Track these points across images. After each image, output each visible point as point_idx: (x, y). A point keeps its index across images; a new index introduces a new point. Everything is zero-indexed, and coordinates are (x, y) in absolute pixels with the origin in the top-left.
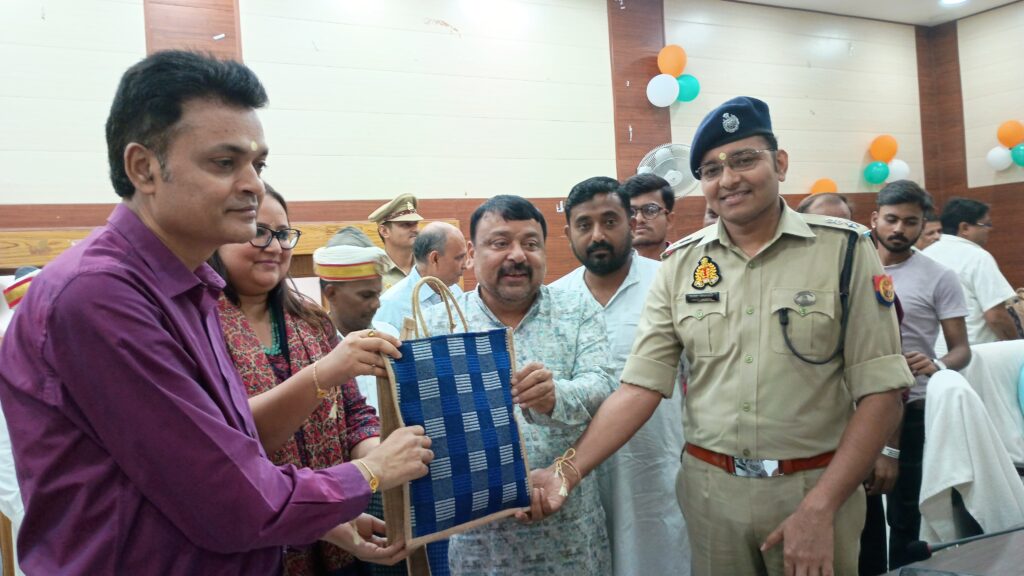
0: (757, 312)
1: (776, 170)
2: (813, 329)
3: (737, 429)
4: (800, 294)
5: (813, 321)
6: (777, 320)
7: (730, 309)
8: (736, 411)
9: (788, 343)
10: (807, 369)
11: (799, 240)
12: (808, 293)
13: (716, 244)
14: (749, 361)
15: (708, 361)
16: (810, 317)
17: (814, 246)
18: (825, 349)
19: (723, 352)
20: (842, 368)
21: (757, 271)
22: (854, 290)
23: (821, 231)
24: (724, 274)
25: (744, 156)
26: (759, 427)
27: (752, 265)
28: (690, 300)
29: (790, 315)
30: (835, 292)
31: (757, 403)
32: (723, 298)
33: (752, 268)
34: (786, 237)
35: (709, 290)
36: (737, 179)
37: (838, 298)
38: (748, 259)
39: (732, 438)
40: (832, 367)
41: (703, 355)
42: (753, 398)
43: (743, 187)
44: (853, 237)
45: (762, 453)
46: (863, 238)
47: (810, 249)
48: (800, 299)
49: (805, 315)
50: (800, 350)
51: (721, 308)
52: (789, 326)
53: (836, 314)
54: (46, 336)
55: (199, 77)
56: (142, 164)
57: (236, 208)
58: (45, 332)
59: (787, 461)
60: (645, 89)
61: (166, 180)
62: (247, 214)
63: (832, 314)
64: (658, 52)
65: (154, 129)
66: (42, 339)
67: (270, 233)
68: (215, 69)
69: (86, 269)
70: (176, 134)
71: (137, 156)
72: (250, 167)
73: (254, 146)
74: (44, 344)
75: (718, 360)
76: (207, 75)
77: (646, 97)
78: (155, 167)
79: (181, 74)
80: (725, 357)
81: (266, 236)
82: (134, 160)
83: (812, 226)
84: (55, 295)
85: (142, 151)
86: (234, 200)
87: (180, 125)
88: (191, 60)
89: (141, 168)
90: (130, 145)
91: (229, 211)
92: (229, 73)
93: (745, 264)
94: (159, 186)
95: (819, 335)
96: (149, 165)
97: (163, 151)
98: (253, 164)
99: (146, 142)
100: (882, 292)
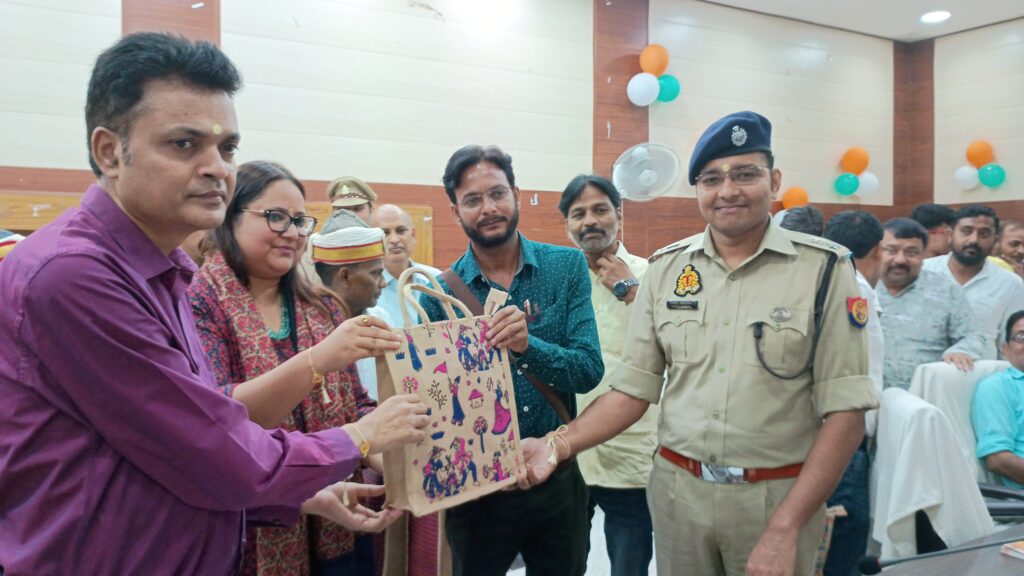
0: (733, 323)
1: (772, 189)
2: (785, 345)
3: (705, 436)
5: (786, 337)
6: (750, 334)
7: (706, 320)
8: (706, 417)
9: (760, 356)
10: (776, 383)
11: (782, 256)
12: (784, 309)
13: (701, 252)
14: (722, 371)
15: (682, 367)
17: (796, 263)
18: (798, 365)
19: (696, 360)
20: (811, 384)
21: (737, 284)
22: (828, 308)
23: (803, 249)
24: (705, 284)
25: (747, 171)
26: (726, 436)
27: (733, 276)
28: (670, 306)
29: (767, 332)
30: (810, 310)
31: (726, 412)
32: (701, 306)
33: (733, 280)
34: (767, 252)
35: (689, 298)
36: (737, 192)
37: (813, 317)
38: (730, 272)
39: (701, 444)
40: (802, 382)
41: (679, 362)
42: (722, 407)
43: (741, 200)
44: (833, 258)
45: (728, 461)
46: (843, 260)
47: (791, 266)
49: (779, 330)
50: (770, 363)
51: (697, 316)
52: (762, 341)
53: (809, 332)
54: (23, 315)
55: (161, 58)
56: (110, 146)
57: (199, 193)
58: (21, 311)
59: (751, 469)
60: (626, 86)
61: (127, 163)
62: (209, 200)
63: (805, 332)
64: (641, 51)
65: (119, 111)
66: (19, 318)
67: (288, 219)
68: (179, 51)
69: (63, 250)
70: (136, 116)
71: (104, 141)
72: (214, 150)
73: (217, 129)
74: (21, 323)
75: (692, 367)
76: (168, 57)
77: (626, 95)
78: (118, 151)
79: (144, 55)
80: (698, 365)
81: (284, 221)
82: (101, 144)
83: (796, 244)
84: (30, 276)
85: (107, 136)
86: (195, 185)
87: (138, 107)
88: (158, 42)
89: (108, 152)
90: (98, 129)
91: (191, 196)
92: (192, 54)
93: (726, 275)
94: (121, 171)
95: (791, 351)
96: (113, 149)
97: (126, 133)
98: (219, 148)
99: (112, 125)
100: (855, 314)
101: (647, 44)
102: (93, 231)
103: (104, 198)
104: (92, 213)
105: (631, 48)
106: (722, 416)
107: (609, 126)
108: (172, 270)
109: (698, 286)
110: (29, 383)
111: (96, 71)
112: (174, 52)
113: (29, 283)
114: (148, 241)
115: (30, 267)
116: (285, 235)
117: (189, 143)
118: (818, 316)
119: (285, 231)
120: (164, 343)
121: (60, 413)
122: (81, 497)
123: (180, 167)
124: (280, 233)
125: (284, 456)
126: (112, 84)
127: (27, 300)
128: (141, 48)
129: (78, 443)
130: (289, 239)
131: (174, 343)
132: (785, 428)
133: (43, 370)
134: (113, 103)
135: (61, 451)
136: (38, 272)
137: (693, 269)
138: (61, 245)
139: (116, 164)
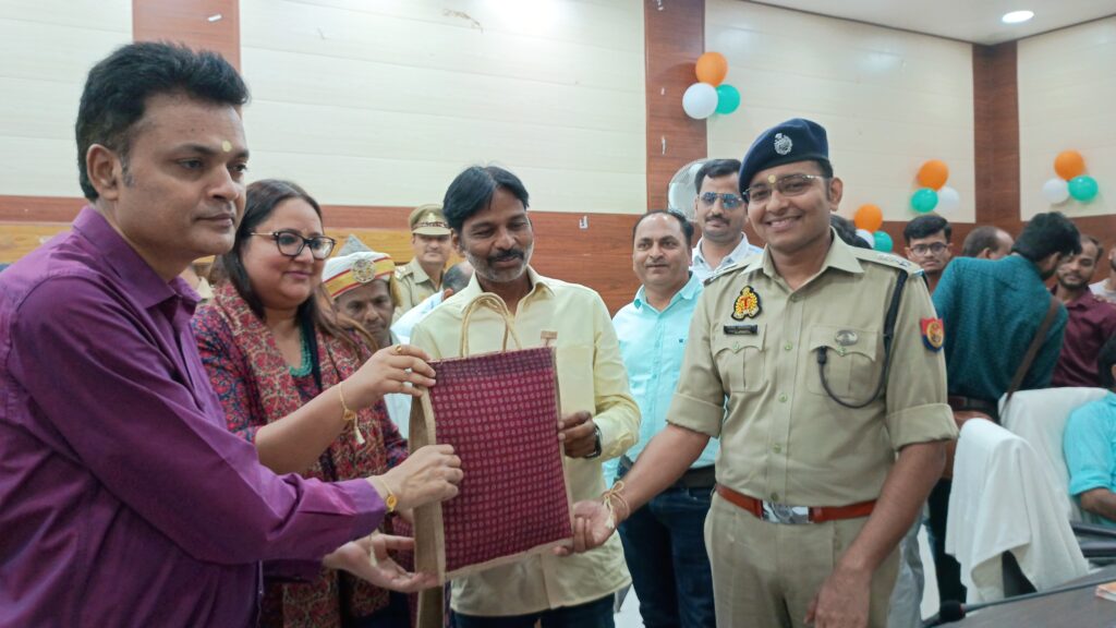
0: (795, 348)
1: (829, 198)
2: (851, 371)
3: (766, 471)
4: (841, 333)
5: (852, 363)
6: (815, 358)
7: (767, 345)
8: (766, 452)
9: (825, 383)
10: (843, 412)
11: (847, 275)
12: (850, 332)
13: (760, 272)
14: (783, 400)
15: (740, 397)
16: (850, 357)
17: (862, 282)
18: (867, 392)
19: (757, 388)
20: (884, 412)
21: (799, 306)
22: (900, 330)
23: (870, 266)
24: (765, 306)
25: (796, 181)
26: (788, 471)
27: (794, 298)
28: (727, 331)
29: (830, 354)
30: (878, 333)
31: (789, 444)
32: (761, 330)
33: (795, 301)
34: (831, 270)
35: (748, 322)
36: (785, 204)
37: (882, 340)
38: (791, 291)
39: (761, 480)
40: (872, 412)
41: (738, 392)
42: (784, 439)
43: (791, 213)
44: (903, 276)
45: (792, 499)
46: (914, 277)
47: (857, 286)
48: (841, 338)
49: (845, 355)
50: (836, 392)
51: (757, 341)
52: (826, 367)
53: (877, 356)
54: (11, 345)
55: (164, 70)
56: (107, 165)
57: (207, 216)
58: (8, 341)
59: (818, 508)
60: (681, 98)
61: (128, 184)
62: (220, 223)
63: (873, 356)
64: (697, 59)
65: (117, 129)
66: (6, 349)
67: (301, 241)
68: (183, 62)
69: (54, 272)
70: (138, 133)
71: (100, 159)
72: (224, 169)
73: (227, 147)
74: (9, 354)
75: (752, 397)
76: (171, 68)
77: (682, 107)
78: (117, 170)
79: (144, 67)
80: (759, 394)
81: (296, 244)
82: (96, 163)
83: (862, 262)
84: (20, 301)
85: (104, 153)
86: (204, 207)
87: (140, 124)
88: (158, 52)
89: (105, 171)
90: (93, 146)
91: (199, 219)
92: (198, 66)
93: (787, 297)
94: (122, 192)
95: (858, 377)
96: (112, 169)
97: (126, 152)
98: (229, 167)
99: (109, 143)
100: (929, 337)
101: (703, 51)
102: (85, 255)
103: (98, 221)
104: (85, 236)
105: (685, 57)
106: (784, 450)
107: (664, 142)
108: (174, 299)
109: (756, 310)
110: (18, 420)
111: (89, 86)
112: (177, 63)
113: (18, 310)
114: (147, 266)
115: (17, 293)
116: (299, 258)
117: (199, 161)
118: (888, 338)
119: (298, 254)
120: (166, 376)
121: (54, 454)
123: (188, 188)
124: (293, 258)
125: (298, 501)
126: (109, 100)
127: (15, 330)
128: (140, 60)
129: (72, 489)
130: (303, 264)
131: (177, 375)
132: (855, 463)
133: (33, 406)
134: (110, 120)
135: (54, 498)
136: (27, 297)
137: (752, 290)
138: (51, 267)
139: (114, 184)
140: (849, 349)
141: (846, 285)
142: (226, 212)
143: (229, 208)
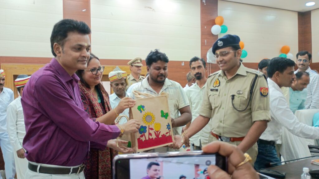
0: (227, 95)
2: (241, 101)
3: (218, 127)
4: (238, 91)
6: (231, 98)
7: (220, 94)
8: (218, 122)
9: (233, 105)
11: (242, 76)
14: (223, 109)
16: (240, 98)
18: (245, 107)
19: (217, 106)
20: (251, 113)
21: (229, 84)
22: (254, 91)
23: (249, 73)
24: (221, 84)
28: (212, 90)
29: (235, 97)
30: (248, 91)
32: (219, 90)
33: (228, 83)
35: (216, 88)
37: (249, 93)
43: (224, 62)
45: (224, 135)
47: (245, 78)
48: (238, 92)
49: (239, 97)
50: (236, 106)
51: (217, 93)
52: (234, 100)
53: (248, 98)
54: (35, 90)
55: (72, 26)
56: (58, 48)
60: (211, 29)
61: (63, 53)
64: (215, 18)
65: (60, 40)
66: (33, 91)
68: (76, 24)
69: (44, 74)
70: (66, 41)
71: (57, 46)
72: (85, 50)
73: (86, 45)
74: (34, 92)
75: (216, 108)
76: (74, 26)
77: (211, 31)
78: (61, 49)
79: (67, 26)
82: (56, 48)
84: (36, 80)
85: (57, 45)
86: (80, 59)
87: (67, 39)
90: (55, 44)
91: (79, 61)
92: (80, 25)
93: (226, 81)
94: (62, 54)
95: (242, 103)
96: (59, 49)
97: (63, 45)
98: (86, 49)
99: (59, 43)
100: (262, 92)
101: (217, 16)
102: (52, 69)
103: (56, 61)
105: (212, 18)
106: (223, 122)
108: (72, 80)
109: (218, 85)
110: (35, 107)
111: (54, 29)
112: (75, 25)
113: (36, 82)
114: (66, 72)
115: (36, 78)
117: (80, 48)
118: (251, 92)
120: (69, 97)
121: (43, 115)
122: (47, 135)
123: (77, 54)
126: (59, 33)
127: (35, 87)
128: (66, 24)
129: (47, 122)
131: (71, 97)
133: (39, 104)
134: (59, 37)
136: (38, 79)
137: (218, 79)
138: (43, 73)
139: (60, 52)
140: (240, 95)
141: (242, 79)
142: (85, 59)
143: (86, 58)
